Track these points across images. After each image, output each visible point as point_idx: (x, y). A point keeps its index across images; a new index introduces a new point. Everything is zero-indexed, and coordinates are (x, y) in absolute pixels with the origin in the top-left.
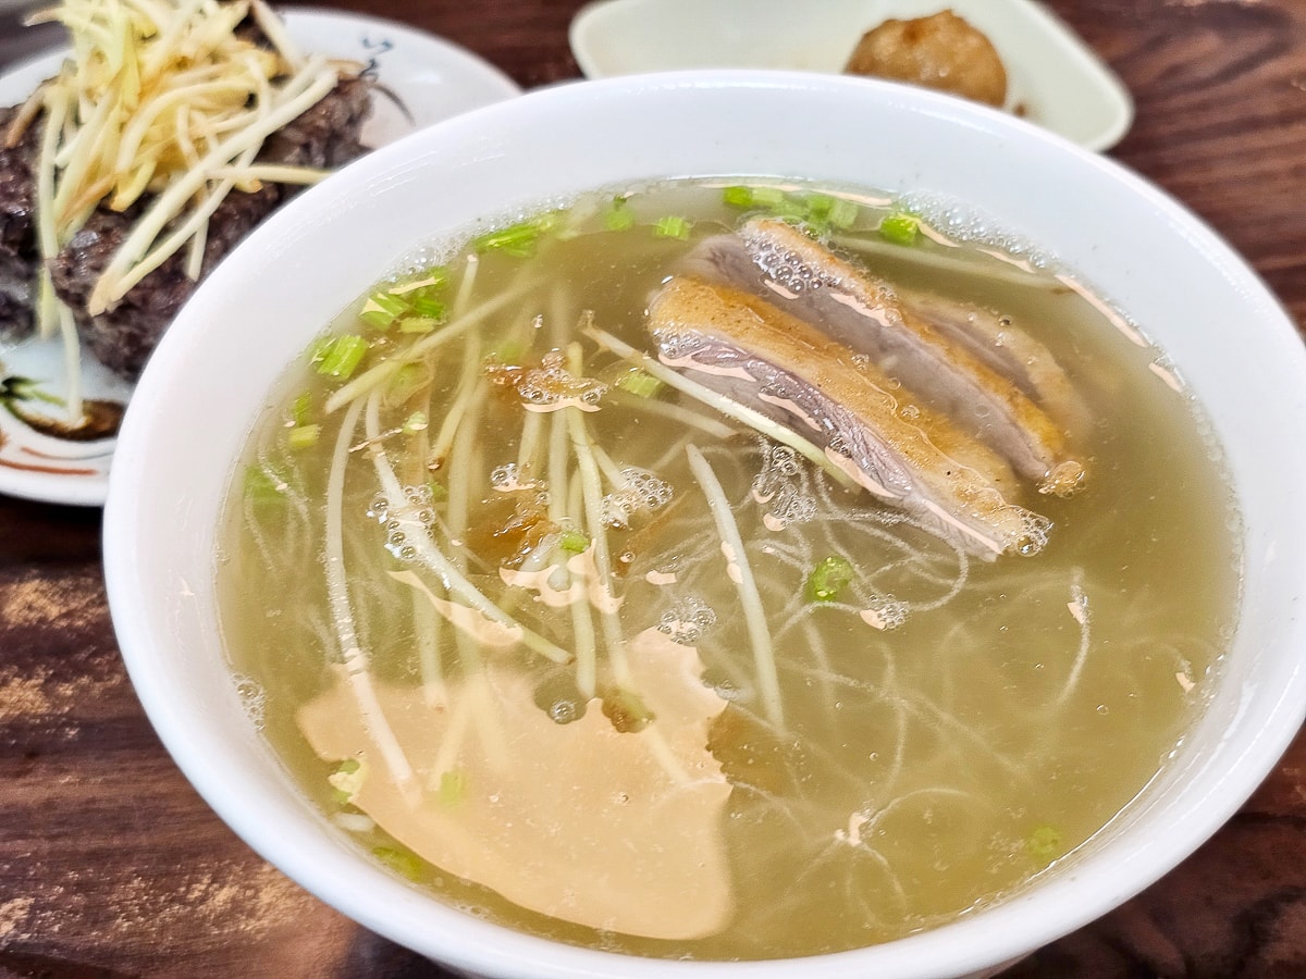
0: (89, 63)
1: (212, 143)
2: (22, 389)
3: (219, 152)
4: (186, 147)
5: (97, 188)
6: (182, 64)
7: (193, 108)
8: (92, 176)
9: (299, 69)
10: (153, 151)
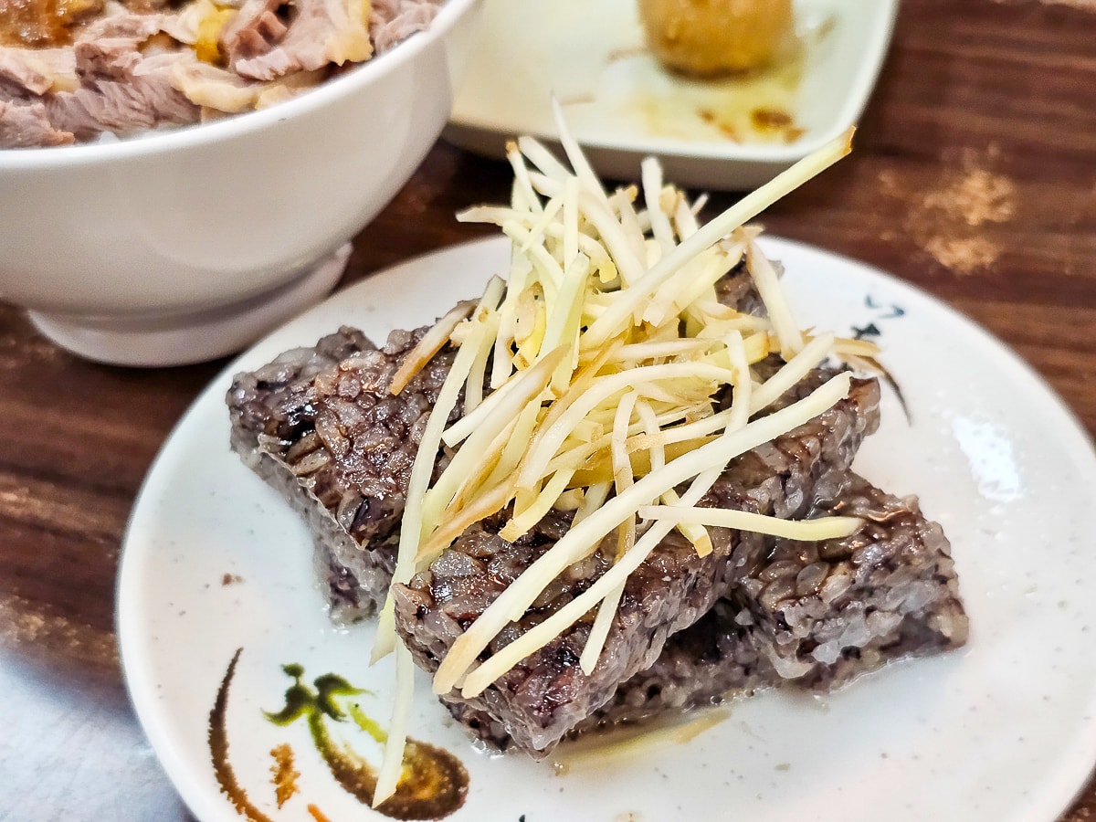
0: (521, 299)
1: (658, 459)
2: (338, 699)
3: (664, 476)
4: (621, 460)
5: (486, 505)
6: (640, 332)
7: (641, 398)
8: (484, 482)
9: (794, 354)
10: (575, 458)
